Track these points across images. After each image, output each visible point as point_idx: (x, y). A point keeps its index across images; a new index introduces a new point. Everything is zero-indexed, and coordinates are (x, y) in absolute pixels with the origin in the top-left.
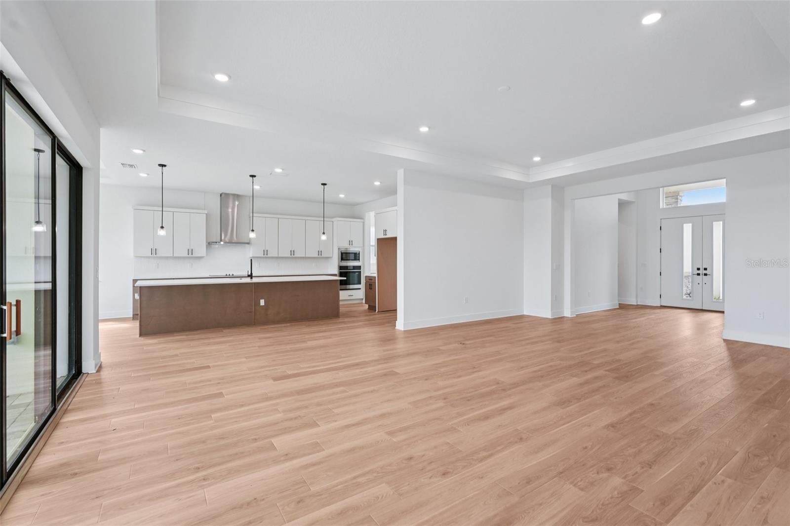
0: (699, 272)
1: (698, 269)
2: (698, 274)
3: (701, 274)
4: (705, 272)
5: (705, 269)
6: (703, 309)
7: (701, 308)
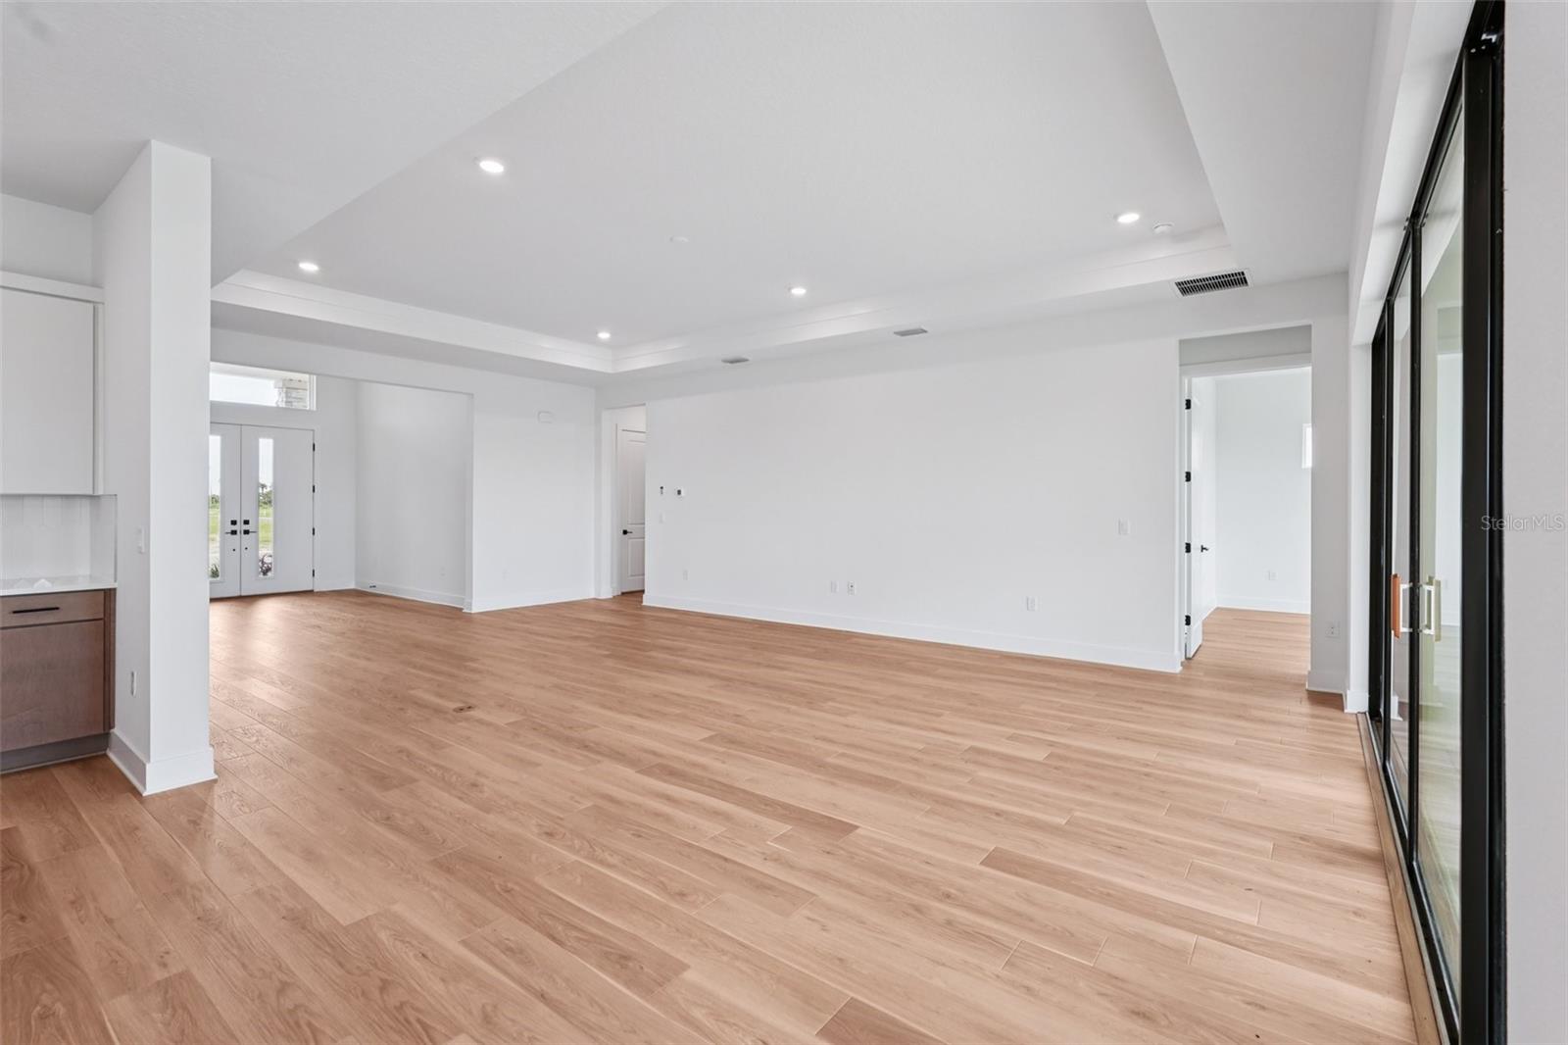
0: (234, 528)
1: (234, 523)
2: (234, 533)
3: (238, 532)
4: (246, 527)
5: (246, 522)
6: (243, 594)
7: (236, 594)
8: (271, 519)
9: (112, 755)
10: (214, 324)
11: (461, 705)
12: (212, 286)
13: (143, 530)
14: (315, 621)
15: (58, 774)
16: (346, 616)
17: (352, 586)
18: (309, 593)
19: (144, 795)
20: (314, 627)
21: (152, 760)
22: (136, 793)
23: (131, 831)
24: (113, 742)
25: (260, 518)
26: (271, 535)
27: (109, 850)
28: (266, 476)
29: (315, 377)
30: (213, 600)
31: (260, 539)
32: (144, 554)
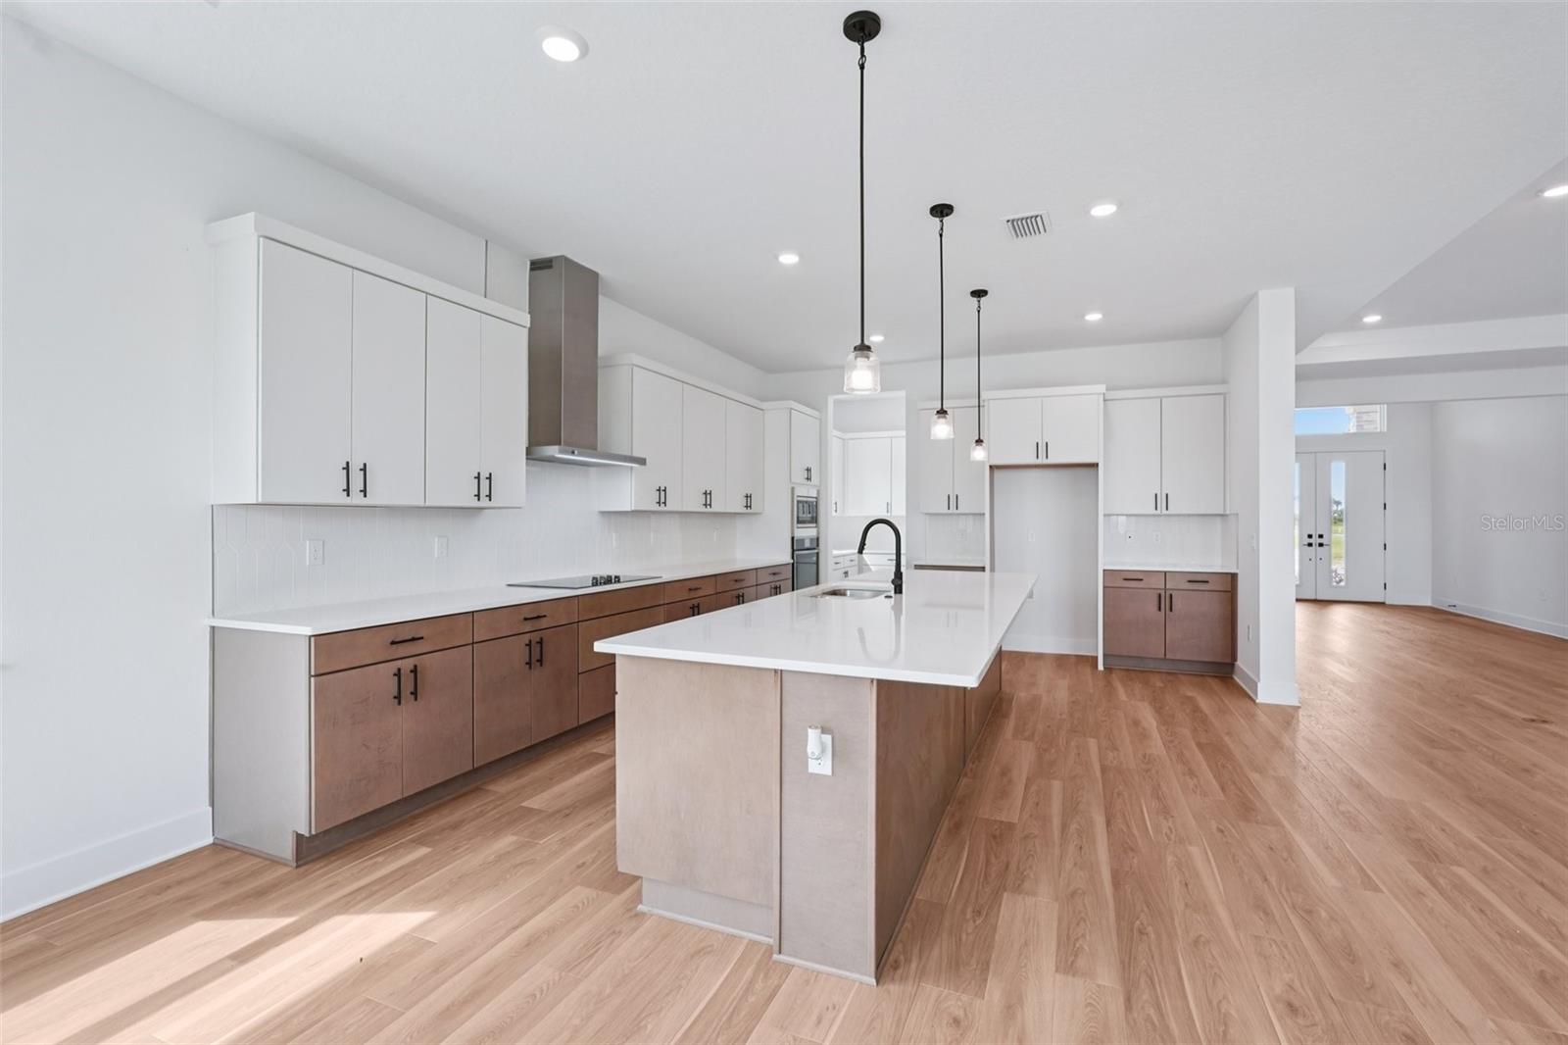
0: (1310, 541)
1: (1310, 536)
2: (1310, 545)
3: (1314, 545)
4: (1321, 541)
5: (1321, 536)
6: (1319, 598)
7: (1313, 597)
8: (1343, 536)
9: (1236, 678)
10: (1296, 379)
11: (1534, 717)
12: (1296, 354)
13: (1255, 536)
14: (1383, 627)
15: (1210, 680)
16: (1420, 629)
17: (1429, 603)
18: (1382, 604)
19: (1257, 701)
20: (1382, 632)
21: (1261, 678)
22: (1254, 701)
23: (1251, 717)
24: (1236, 669)
25: (1333, 535)
26: (1343, 552)
27: (1242, 720)
28: (1338, 492)
29: (1385, 406)
30: (1298, 600)
31: (1333, 555)
32: (1256, 552)
